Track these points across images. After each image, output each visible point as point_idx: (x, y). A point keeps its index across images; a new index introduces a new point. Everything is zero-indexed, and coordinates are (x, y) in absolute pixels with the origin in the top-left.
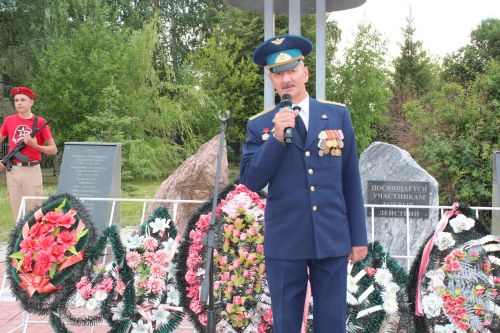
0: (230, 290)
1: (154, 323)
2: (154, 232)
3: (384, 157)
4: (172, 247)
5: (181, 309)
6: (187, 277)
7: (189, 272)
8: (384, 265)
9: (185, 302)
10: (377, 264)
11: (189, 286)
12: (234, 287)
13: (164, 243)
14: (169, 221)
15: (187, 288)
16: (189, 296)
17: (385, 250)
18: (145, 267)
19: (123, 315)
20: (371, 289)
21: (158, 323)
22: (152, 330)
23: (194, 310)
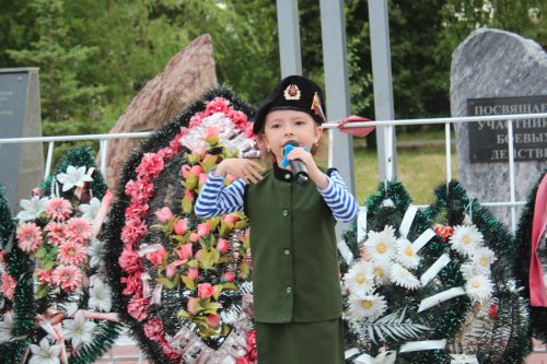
0: (192, 274)
1: (68, 343)
2: (65, 189)
3: (493, 54)
4: (96, 213)
5: (114, 316)
6: (122, 262)
7: (125, 253)
8: (468, 218)
9: (120, 303)
10: (455, 219)
11: (126, 275)
12: (200, 270)
13: (83, 207)
14: (91, 170)
15: (123, 280)
16: (127, 292)
17: (470, 195)
18: (49, 248)
19: (14, 332)
20: (443, 261)
21: (75, 344)
22: (66, 356)
23: (135, 316)
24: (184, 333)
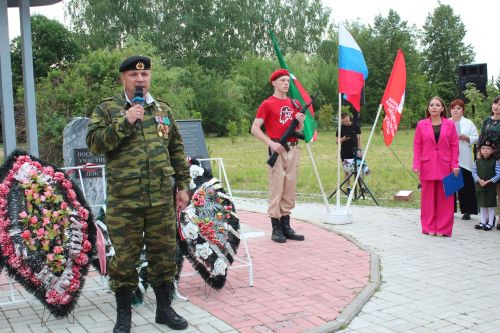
0: (47, 242)
12: (50, 240)
23: (14, 266)
24: (45, 270)
